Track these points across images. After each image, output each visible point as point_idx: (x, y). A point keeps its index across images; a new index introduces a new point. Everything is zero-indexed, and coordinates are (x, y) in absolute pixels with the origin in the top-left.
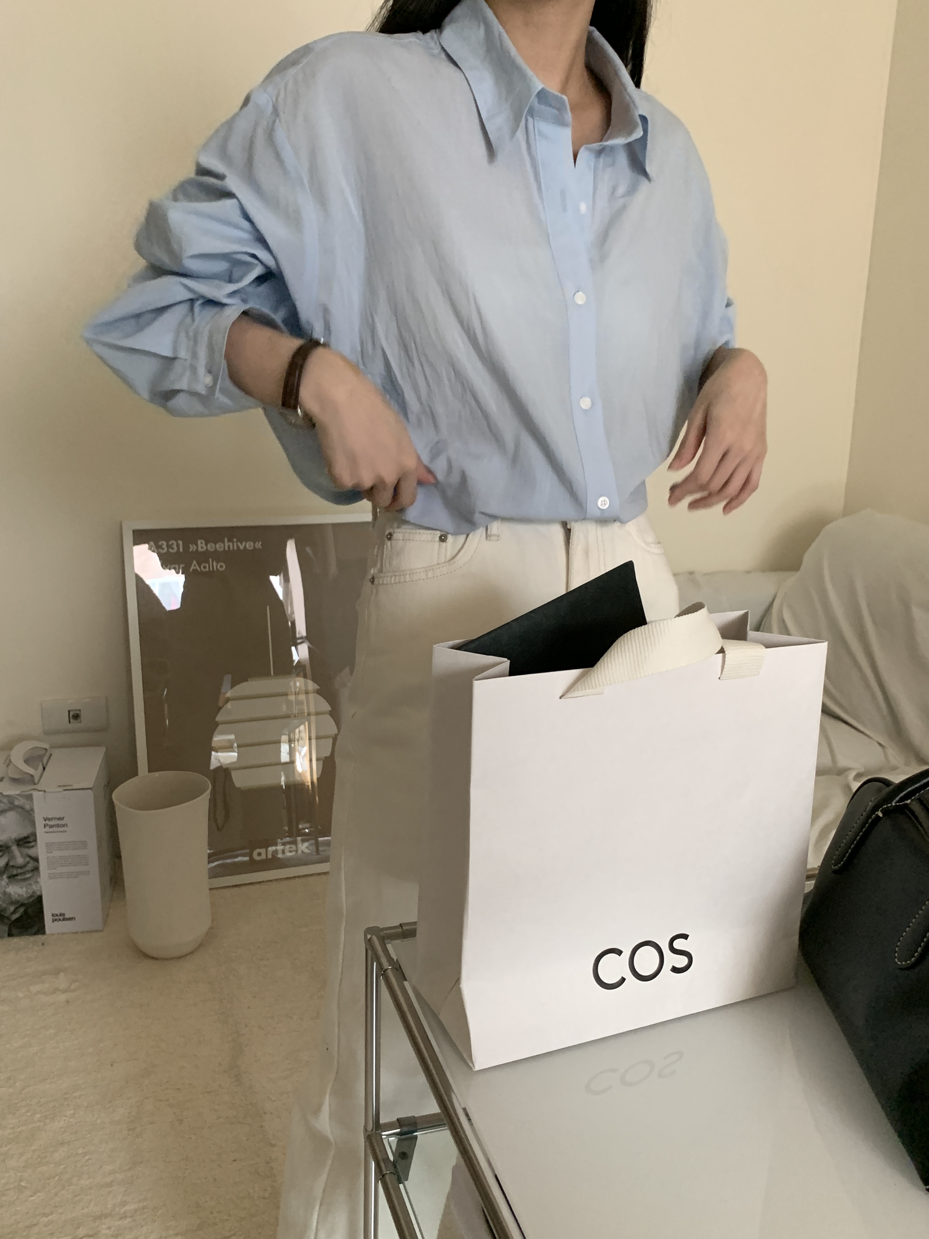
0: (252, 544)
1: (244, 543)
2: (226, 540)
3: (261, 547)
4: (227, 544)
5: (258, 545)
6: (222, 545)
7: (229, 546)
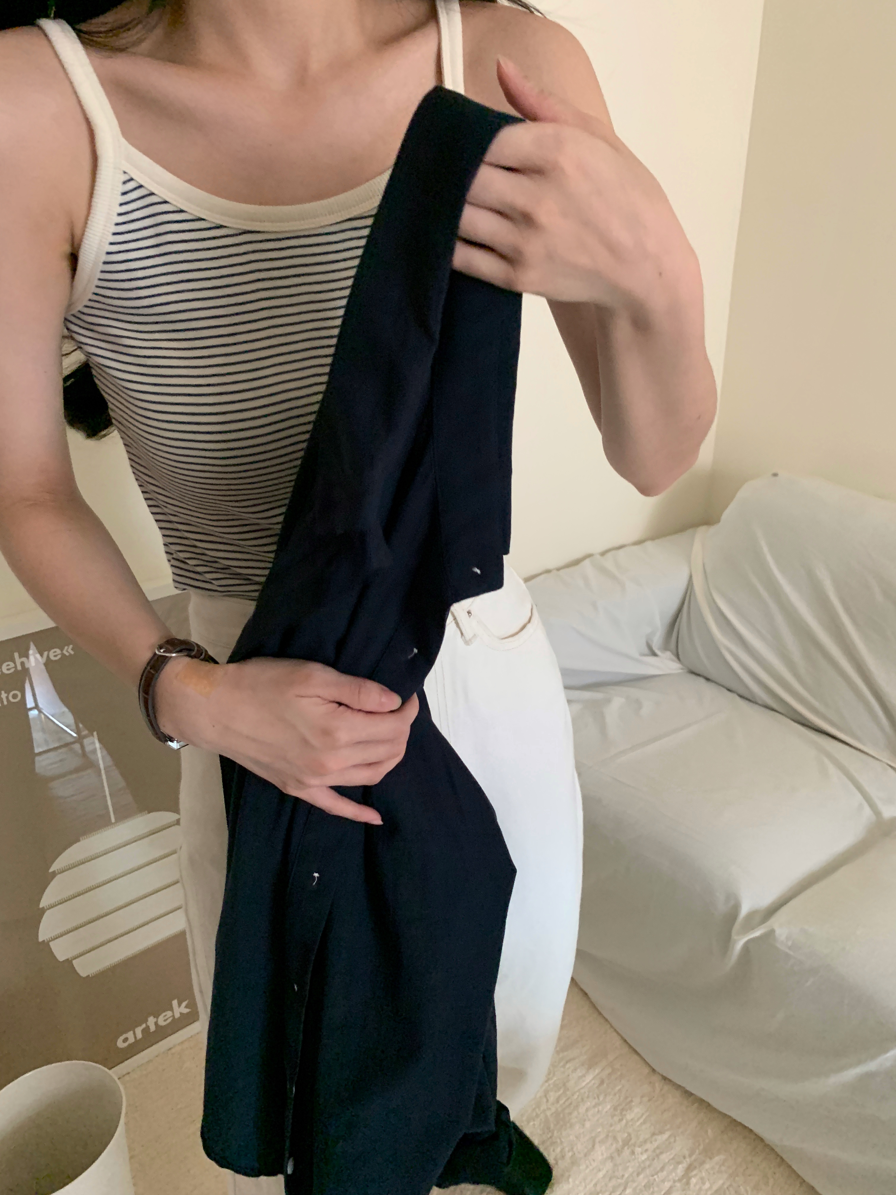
0: (58, 651)
1: (46, 653)
2: (16, 655)
3: (72, 653)
4: (18, 661)
5: (69, 650)
6: (12, 665)
7: (22, 664)
